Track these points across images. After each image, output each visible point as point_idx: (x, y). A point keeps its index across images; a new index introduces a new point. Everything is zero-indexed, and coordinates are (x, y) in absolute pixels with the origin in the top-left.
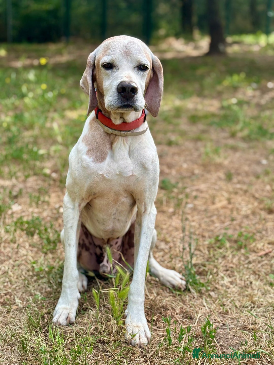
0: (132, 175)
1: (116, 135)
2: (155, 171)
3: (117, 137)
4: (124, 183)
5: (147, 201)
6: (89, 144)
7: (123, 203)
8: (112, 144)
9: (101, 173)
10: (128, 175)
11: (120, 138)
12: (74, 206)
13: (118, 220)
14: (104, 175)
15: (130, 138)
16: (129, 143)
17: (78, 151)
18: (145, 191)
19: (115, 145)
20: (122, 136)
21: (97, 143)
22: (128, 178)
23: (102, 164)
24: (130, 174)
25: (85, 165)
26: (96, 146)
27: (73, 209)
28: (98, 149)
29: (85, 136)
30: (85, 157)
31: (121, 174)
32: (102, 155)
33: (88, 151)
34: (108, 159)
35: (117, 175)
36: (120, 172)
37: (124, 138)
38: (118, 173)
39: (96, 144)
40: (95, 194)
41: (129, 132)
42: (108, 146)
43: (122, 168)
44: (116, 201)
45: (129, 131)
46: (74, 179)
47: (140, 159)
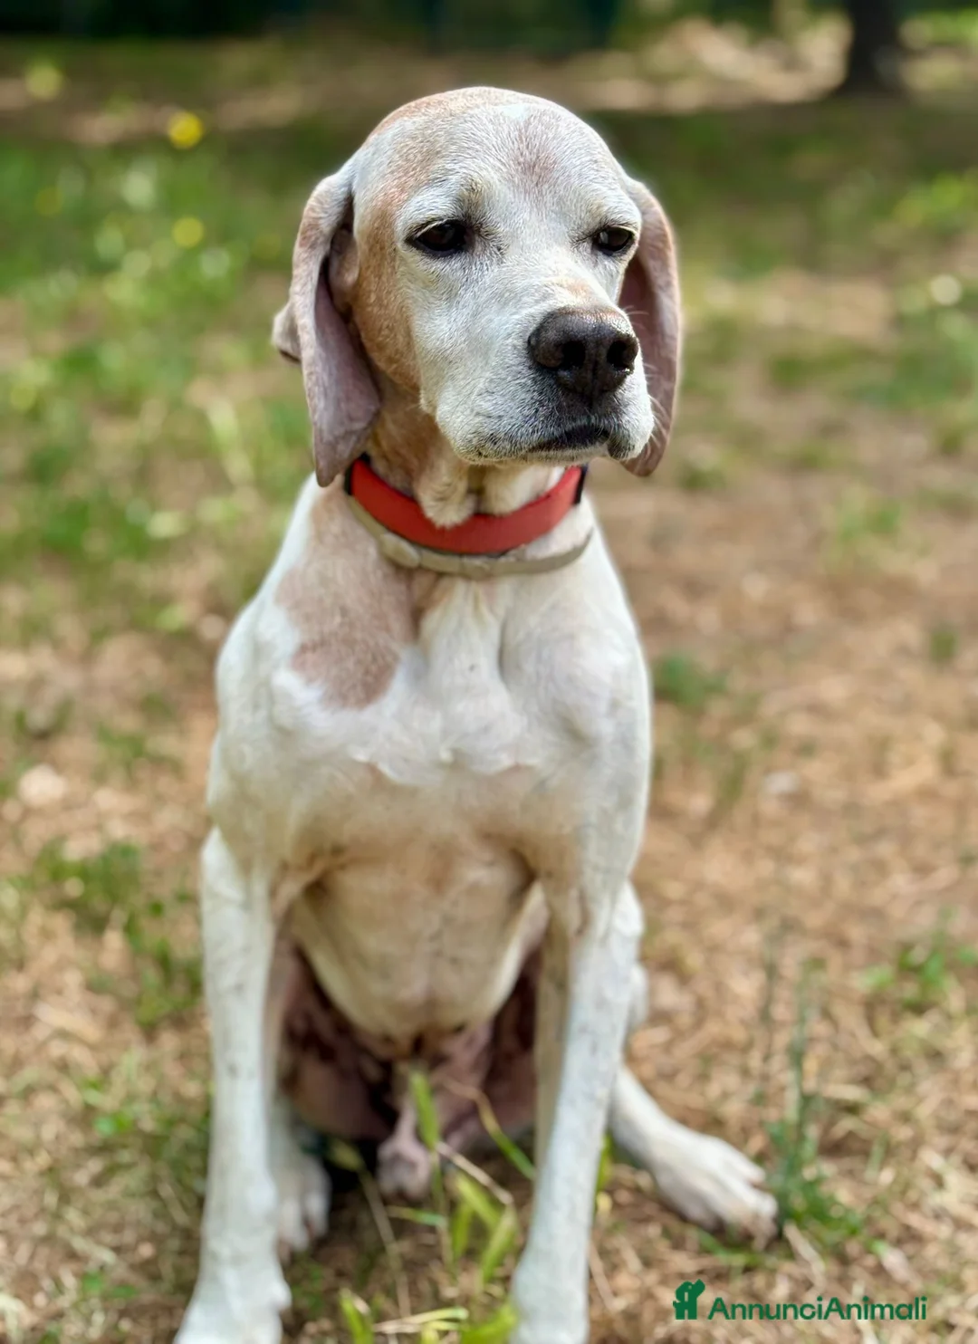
0: (516, 769)
1: (440, 575)
2: (626, 743)
3: (445, 582)
5: (592, 879)
6: (307, 618)
7: (474, 890)
8: (416, 616)
9: (361, 756)
10: (495, 769)
11: (460, 588)
12: (248, 891)
13: (454, 960)
14: (380, 766)
15: (506, 589)
16: (501, 611)
17: (258, 650)
18: (578, 837)
19: (431, 621)
20: (467, 576)
21: (344, 612)
22: (495, 782)
23: (369, 715)
24: (506, 761)
25: (286, 720)
26: (342, 625)
27: (247, 906)
28: (349, 642)
29: (290, 576)
30: (286, 679)
31: (459, 764)
32: (367, 672)
33: (303, 649)
34: (399, 686)
35: (441, 765)
36: (455, 752)
37: (478, 588)
38: (445, 756)
39: (338, 619)
40: (337, 850)
41: (502, 559)
42: (398, 624)
43: (467, 735)
44: (439, 882)
45: (504, 553)
46: (239, 780)
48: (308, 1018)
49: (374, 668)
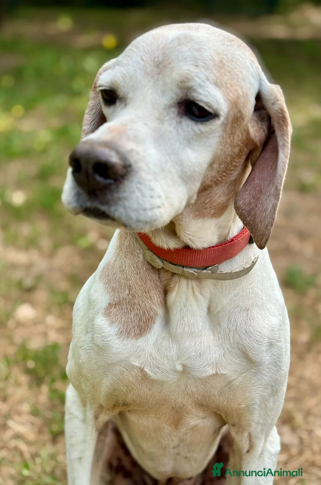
0: (216, 375)
1: (174, 274)
2: (276, 363)
3: (176, 278)
4: (194, 390)
5: (255, 428)
7: (194, 429)
8: (166, 292)
9: (136, 364)
10: (205, 375)
11: (184, 282)
12: (85, 415)
13: (186, 457)
14: (145, 369)
15: (209, 285)
16: (207, 295)
17: (91, 304)
18: (249, 409)
19: (172, 297)
20: (187, 278)
21: (130, 288)
22: (205, 381)
23: (141, 342)
24: (211, 371)
26: (128, 295)
27: (84, 421)
28: (132, 304)
30: (101, 321)
31: (186, 371)
32: (140, 320)
33: (110, 305)
34: (157, 327)
35: (177, 371)
36: (184, 366)
37: (194, 284)
38: (179, 368)
39: (127, 292)
40: (125, 404)
41: (205, 271)
42: (157, 297)
43: (189, 358)
44: (177, 422)
45: (206, 268)
47: (236, 336)
48: (119, 460)
49: (144, 318)
